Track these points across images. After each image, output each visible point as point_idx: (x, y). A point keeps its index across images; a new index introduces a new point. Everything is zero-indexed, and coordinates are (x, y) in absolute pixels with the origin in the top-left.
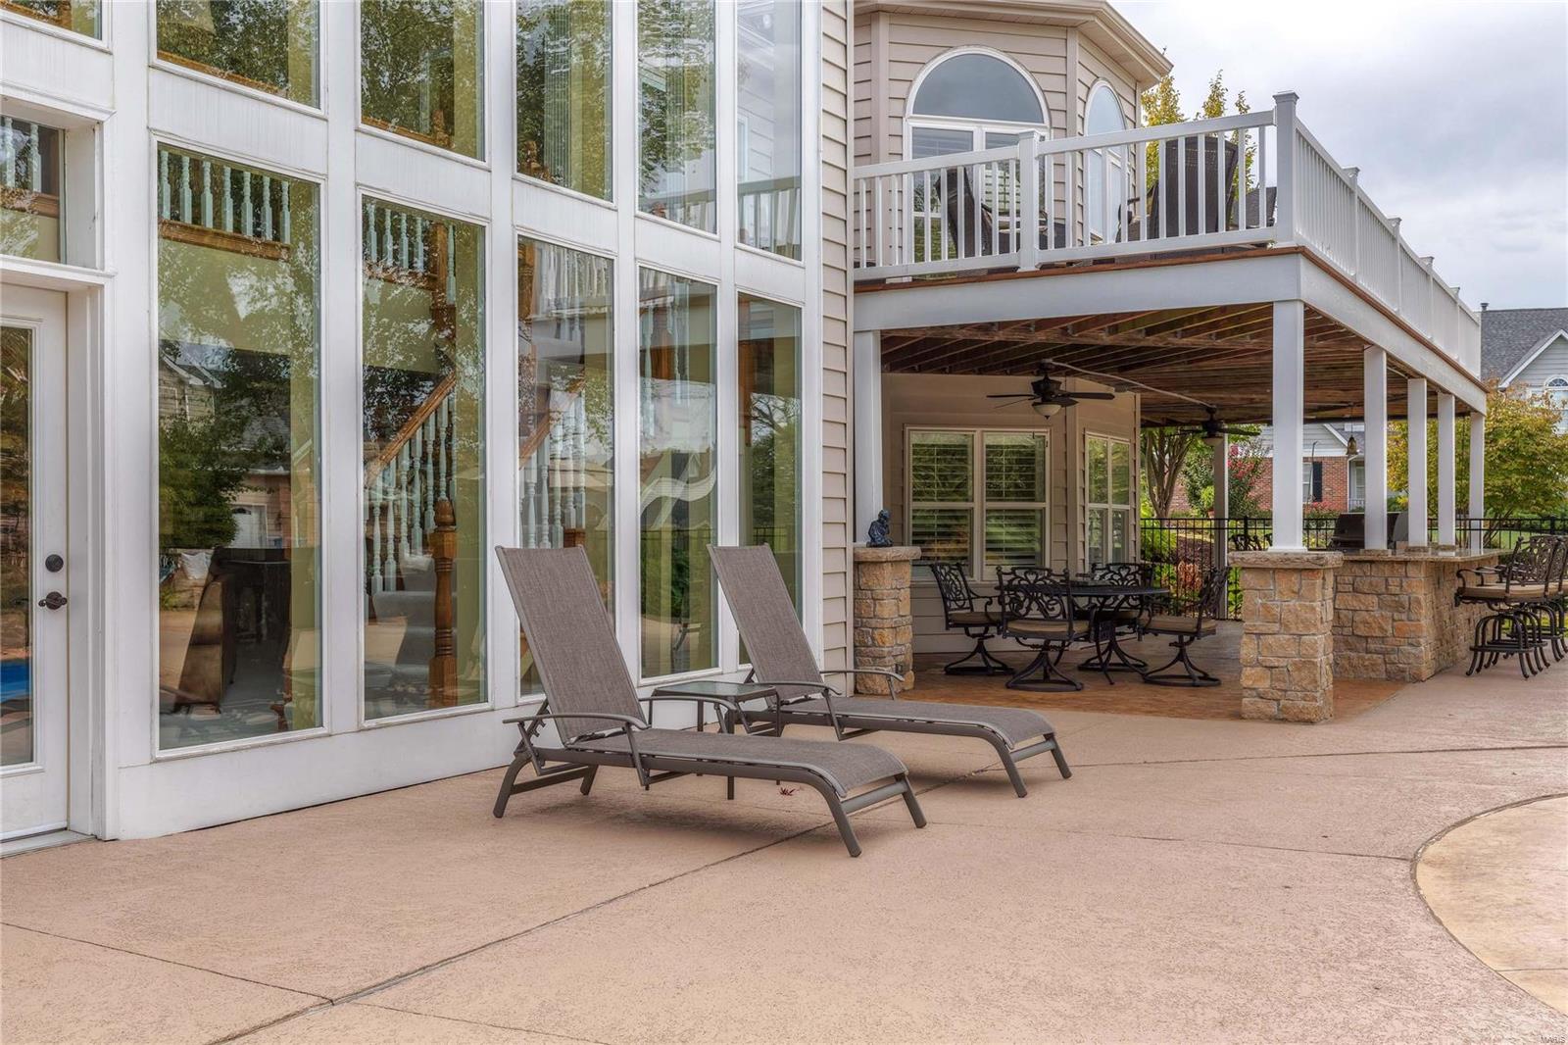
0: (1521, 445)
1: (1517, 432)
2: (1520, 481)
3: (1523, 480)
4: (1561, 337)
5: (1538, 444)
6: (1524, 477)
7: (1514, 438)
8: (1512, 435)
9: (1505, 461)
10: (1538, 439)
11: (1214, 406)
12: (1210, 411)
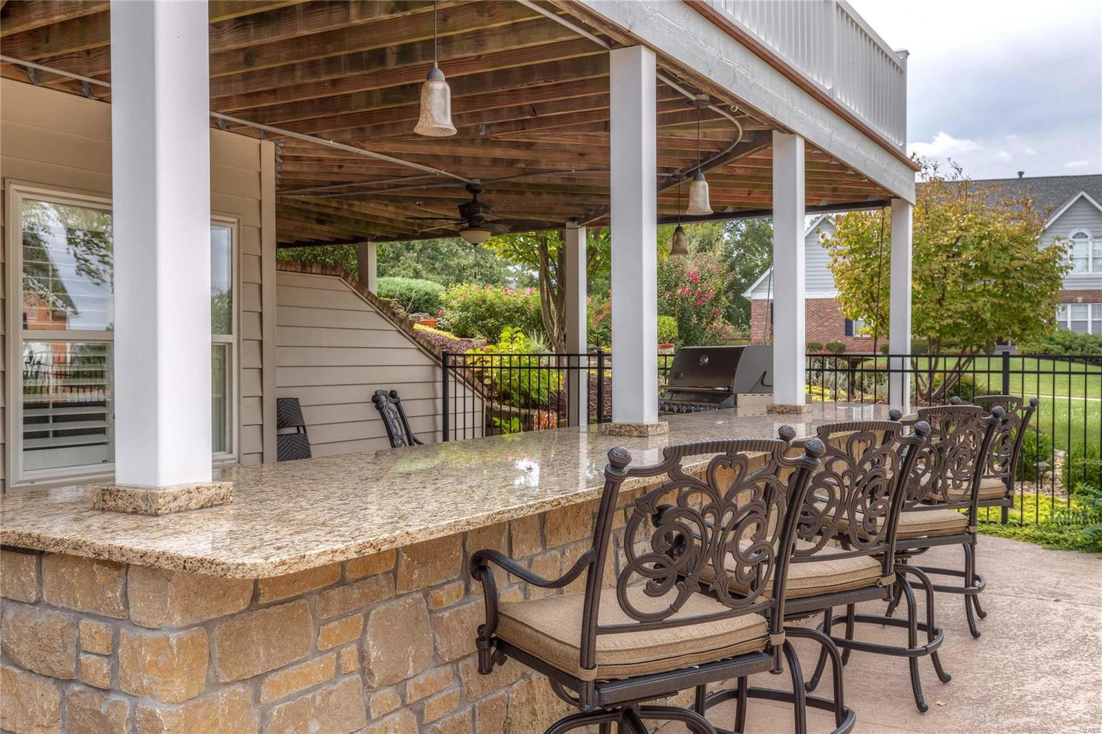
0: (990, 259)
1: (985, 242)
2: (989, 305)
3: (993, 305)
4: (1082, 197)
5: (1013, 258)
6: (994, 300)
7: (982, 249)
8: (979, 247)
9: (971, 281)
10: (1012, 251)
11: (478, 182)
12: (470, 188)
